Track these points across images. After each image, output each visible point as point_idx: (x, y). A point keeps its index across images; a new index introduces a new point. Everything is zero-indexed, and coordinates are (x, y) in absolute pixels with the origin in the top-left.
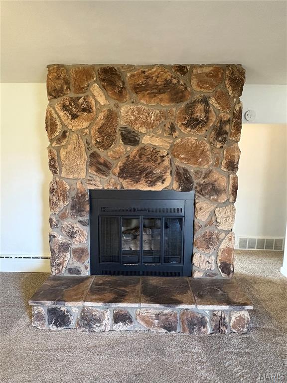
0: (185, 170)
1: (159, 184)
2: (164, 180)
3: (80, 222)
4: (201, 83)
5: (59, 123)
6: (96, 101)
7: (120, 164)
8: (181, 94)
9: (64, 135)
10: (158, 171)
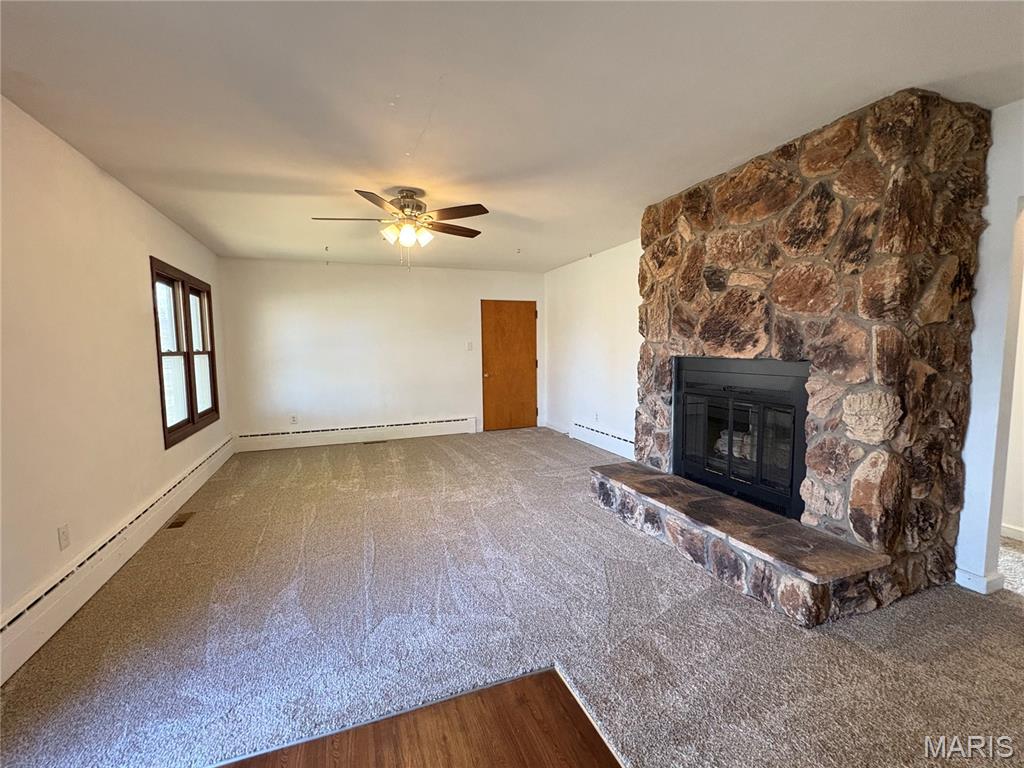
0: (790, 323)
1: (749, 347)
2: (757, 341)
3: (662, 398)
4: (813, 163)
5: (649, 276)
6: (682, 239)
7: (702, 319)
8: (781, 194)
9: (652, 289)
10: (746, 327)
